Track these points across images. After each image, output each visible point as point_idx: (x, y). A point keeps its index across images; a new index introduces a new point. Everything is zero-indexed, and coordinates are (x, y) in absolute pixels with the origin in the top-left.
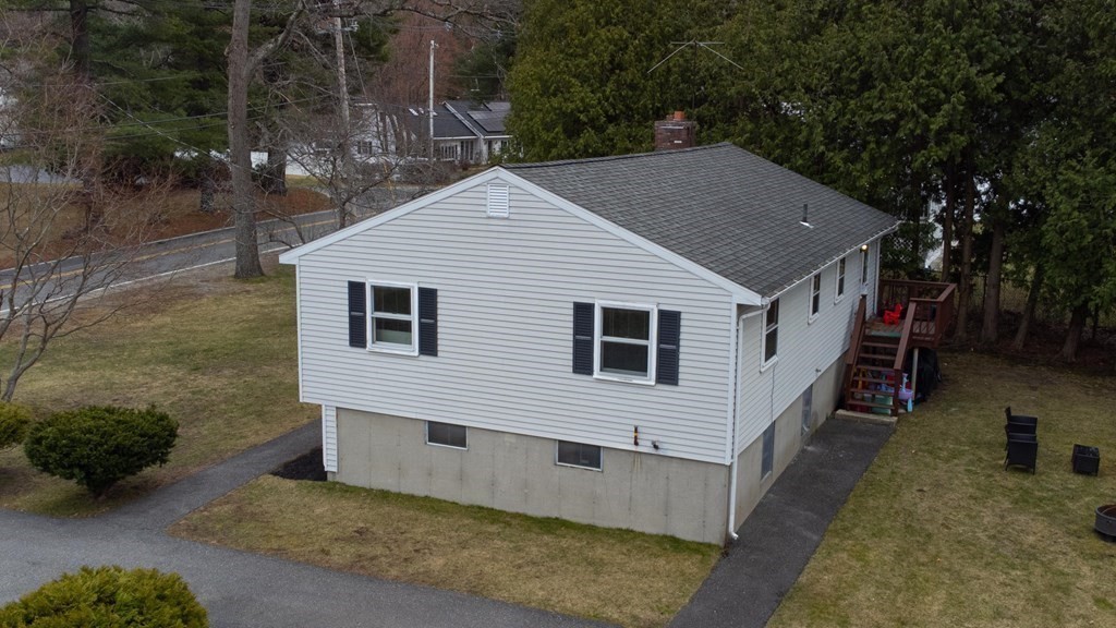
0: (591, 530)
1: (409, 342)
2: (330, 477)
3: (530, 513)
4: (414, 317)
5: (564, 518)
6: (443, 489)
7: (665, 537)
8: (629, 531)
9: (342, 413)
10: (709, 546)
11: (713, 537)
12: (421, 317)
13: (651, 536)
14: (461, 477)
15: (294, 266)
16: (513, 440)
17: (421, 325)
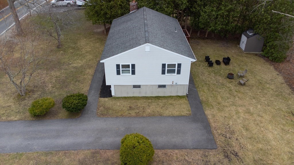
0: (164, 97)
1: (130, 73)
2: (113, 96)
3: (153, 96)
4: (131, 69)
5: (159, 96)
6: (136, 95)
7: (177, 96)
8: (171, 96)
9: (115, 86)
10: (184, 96)
11: (185, 94)
12: (132, 69)
13: (175, 96)
14: (140, 92)
15: (104, 63)
16: (150, 86)
17: (132, 70)
